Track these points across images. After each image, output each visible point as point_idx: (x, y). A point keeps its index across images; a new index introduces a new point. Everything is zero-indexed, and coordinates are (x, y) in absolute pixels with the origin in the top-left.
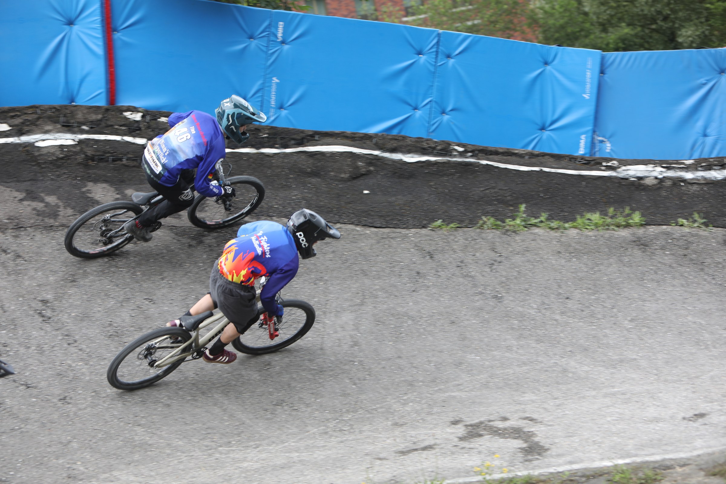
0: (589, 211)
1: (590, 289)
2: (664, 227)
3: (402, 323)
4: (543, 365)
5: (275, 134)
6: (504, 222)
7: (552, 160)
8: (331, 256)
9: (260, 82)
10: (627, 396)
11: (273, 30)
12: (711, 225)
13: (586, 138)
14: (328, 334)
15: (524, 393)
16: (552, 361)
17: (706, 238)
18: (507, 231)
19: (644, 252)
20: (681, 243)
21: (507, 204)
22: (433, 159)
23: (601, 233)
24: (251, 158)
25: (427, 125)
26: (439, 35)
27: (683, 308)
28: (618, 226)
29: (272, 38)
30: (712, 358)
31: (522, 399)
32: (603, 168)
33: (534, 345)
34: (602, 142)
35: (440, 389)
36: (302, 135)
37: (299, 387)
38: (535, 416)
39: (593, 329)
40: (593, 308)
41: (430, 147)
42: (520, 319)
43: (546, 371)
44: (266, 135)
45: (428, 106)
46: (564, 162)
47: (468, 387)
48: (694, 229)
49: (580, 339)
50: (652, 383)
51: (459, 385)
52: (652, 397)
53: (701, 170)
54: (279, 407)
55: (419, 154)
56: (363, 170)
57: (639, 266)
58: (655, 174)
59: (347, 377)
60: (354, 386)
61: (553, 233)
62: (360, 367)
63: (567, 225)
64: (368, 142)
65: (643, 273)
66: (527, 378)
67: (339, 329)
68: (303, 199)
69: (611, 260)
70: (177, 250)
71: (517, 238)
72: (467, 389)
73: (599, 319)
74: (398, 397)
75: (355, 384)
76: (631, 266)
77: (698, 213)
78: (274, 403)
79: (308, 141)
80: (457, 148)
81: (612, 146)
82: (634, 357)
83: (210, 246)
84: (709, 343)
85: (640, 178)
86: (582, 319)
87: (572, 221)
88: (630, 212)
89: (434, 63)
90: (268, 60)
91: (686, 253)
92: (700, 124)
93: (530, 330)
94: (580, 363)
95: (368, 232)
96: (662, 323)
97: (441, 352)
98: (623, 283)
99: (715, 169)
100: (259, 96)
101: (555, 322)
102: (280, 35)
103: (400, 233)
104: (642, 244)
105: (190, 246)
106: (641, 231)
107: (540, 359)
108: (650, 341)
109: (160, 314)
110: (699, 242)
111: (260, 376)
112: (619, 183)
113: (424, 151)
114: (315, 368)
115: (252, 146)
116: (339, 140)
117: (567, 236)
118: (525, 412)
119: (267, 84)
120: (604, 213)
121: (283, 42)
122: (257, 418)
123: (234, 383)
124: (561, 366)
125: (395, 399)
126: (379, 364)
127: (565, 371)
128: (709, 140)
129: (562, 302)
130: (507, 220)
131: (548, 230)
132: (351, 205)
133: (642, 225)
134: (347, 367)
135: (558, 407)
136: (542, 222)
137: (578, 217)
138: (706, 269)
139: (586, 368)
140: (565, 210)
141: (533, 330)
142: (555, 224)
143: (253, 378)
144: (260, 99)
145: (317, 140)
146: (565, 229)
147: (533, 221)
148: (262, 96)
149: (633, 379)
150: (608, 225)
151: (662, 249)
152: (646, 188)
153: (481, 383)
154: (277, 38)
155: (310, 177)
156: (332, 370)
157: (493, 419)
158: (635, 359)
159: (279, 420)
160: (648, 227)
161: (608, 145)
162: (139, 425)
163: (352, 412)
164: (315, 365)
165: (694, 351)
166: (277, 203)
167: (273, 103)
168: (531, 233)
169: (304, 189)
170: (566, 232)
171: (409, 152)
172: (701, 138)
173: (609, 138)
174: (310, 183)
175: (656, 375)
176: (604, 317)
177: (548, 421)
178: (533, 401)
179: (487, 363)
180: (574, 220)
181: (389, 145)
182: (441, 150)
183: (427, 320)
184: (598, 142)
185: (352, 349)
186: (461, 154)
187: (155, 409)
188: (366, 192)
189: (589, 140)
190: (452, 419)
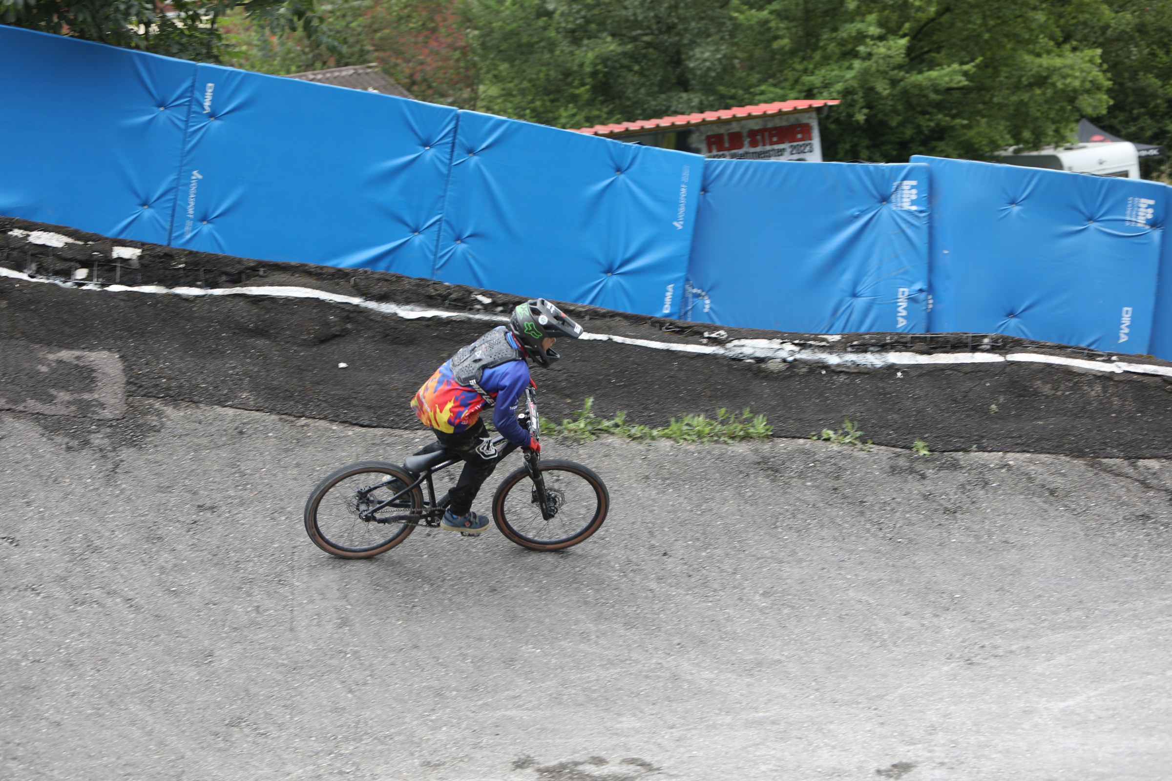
0: (688, 410)
1: (698, 539)
2: (801, 441)
3: (414, 588)
4: (640, 666)
5: (196, 264)
6: (560, 424)
7: (625, 323)
8: (295, 471)
9: (173, 177)
10: (782, 727)
11: (197, 94)
12: (870, 442)
13: (674, 288)
14: (301, 604)
15: (619, 715)
16: (654, 661)
17: (864, 462)
18: (566, 438)
19: (773, 481)
20: (828, 468)
21: (562, 393)
22: (444, 314)
23: (707, 446)
24: (161, 302)
25: (431, 257)
26: (457, 117)
27: (840, 577)
28: (733, 438)
29: (195, 108)
30: (896, 663)
31: (619, 726)
32: (705, 341)
33: (622, 632)
34: (697, 296)
35: (486, 704)
36: (239, 267)
37: (263, 695)
38: (647, 758)
39: (709, 608)
40: (704, 572)
41: (439, 295)
42: (596, 587)
43: (647, 677)
44: (181, 266)
45: (436, 228)
46: (645, 328)
47: (530, 702)
48: (845, 447)
49: (691, 625)
50: (813, 705)
51: (515, 697)
52: (820, 730)
53: (851, 352)
54: (236, 729)
55: (423, 307)
56: (335, 330)
57: (769, 504)
58: (783, 354)
59: (337, 678)
60: (350, 695)
61: (635, 445)
62: (356, 662)
63: (655, 433)
64: (342, 282)
65: (776, 516)
66: (619, 689)
67: (316, 596)
68: (245, 374)
69: (726, 493)
70: (48, 456)
71: (581, 452)
72: (529, 705)
73: (715, 591)
74: (423, 716)
75: (351, 691)
76: (756, 504)
77: (851, 421)
78: (226, 722)
79: (249, 277)
80: (480, 298)
81: (711, 302)
82: (778, 657)
83: (101, 450)
84: (886, 637)
85: (760, 360)
86: (689, 589)
87: (662, 426)
88: (751, 415)
89: (447, 162)
90: (185, 142)
91: (836, 486)
92: (847, 277)
93: (613, 606)
94: (698, 665)
95: (350, 433)
96: (811, 601)
97: (480, 639)
98: (747, 531)
99: (872, 352)
100: (170, 200)
101: (650, 594)
102: (207, 104)
103: (401, 436)
104: (769, 468)
105: (69, 449)
106: (766, 447)
107: (635, 656)
108: (797, 631)
109: (28, 564)
110: (854, 468)
111: (198, 674)
112: (729, 365)
113: (430, 301)
114: (286, 662)
115: (160, 282)
116: (297, 277)
117: (656, 450)
118: (629, 750)
119: (183, 181)
120: (712, 416)
121: (212, 115)
122: (203, 748)
123: (159, 686)
124: (668, 669)
125: (417, 719)
126: (385, 657)
127: (675, 678)
128: (860, 303)
129: (657, 561)
130: (565, 421)
131: (628, 440)
132: (321, 387)
133: (767, 437)
134: (334, 662)
135: (677, 743)
136: (617, 426)
137: (673, 420)
138: (868, 513)
139: (707, 674)
140: (651, 407)
141: (617, 606)
142: (636, 430)
143: (187, 678)
144: (171, 204)
145: (261, 277)
146: (653, 438)
147: (606, 424)
148: (175, 199)
149: (783, 696)
150: (716, 435)
151: (799, 477)
152: (769, 376)
153: (550, 695)
154: (204, 109)
155: (252, 337)
156: (312, 667)
157: (582, 760)
158: (780, 662)
159: (238, 751)
160: (777, 440)
161: (708, 302)
162: (14, 759)
163: (354, 740)
164: (284, 657)
165: (865, 650)
166: (204, 379)
167: (191, 211)
168: (602, 444)
169: (245, 357)
170: (654, 443)
171: (407, 301)
172: (848, 298)
173: (709, 291)
174: (253, 348)
175: (817, 690)
176: (724, 588)
177: (669, 768)
178: (637, 731)
179: (554, 661)
180: (667, 424)
181: (376, 290)
182: (455, 300)
183: (453, 585)
184: (690, 296)
185: (340, 630)
186: (487, 308)
187: (38, 731)
188: (342, 365)
189: (680, 292)
190: (516, 759)
